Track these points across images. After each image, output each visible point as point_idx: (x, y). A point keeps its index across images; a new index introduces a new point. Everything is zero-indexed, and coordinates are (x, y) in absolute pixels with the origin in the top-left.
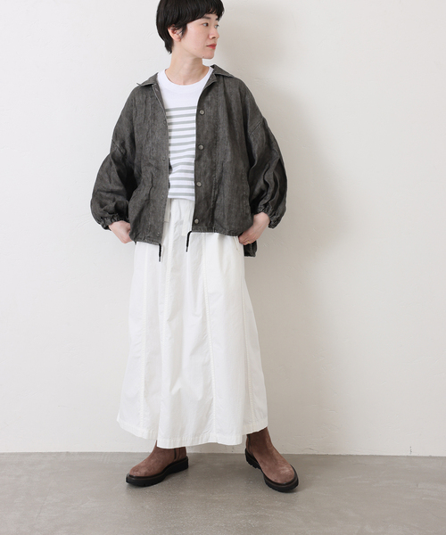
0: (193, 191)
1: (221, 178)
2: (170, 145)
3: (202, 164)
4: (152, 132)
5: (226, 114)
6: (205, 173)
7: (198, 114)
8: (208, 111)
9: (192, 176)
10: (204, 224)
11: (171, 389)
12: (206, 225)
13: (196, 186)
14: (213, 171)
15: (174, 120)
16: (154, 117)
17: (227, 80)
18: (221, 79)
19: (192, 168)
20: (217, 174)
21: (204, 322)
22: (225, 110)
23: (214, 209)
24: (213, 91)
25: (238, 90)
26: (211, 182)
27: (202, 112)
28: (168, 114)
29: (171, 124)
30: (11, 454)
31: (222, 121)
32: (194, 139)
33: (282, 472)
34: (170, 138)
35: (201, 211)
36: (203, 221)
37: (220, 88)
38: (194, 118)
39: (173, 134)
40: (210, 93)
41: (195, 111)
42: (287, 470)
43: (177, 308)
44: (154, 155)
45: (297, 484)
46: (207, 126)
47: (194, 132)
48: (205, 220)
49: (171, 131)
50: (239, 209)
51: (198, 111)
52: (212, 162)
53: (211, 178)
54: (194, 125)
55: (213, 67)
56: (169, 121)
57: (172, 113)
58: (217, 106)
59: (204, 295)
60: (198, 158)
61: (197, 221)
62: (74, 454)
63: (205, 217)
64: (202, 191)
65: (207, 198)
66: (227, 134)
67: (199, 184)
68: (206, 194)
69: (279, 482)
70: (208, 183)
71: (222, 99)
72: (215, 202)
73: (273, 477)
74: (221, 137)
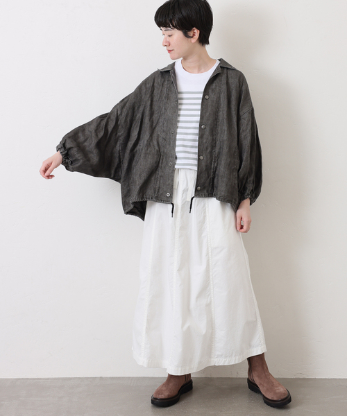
0: (196, 162)
1: (219, 153)
2: (178, 121)
3: (205, 141)
4: (165, 109)
5: (226, 101)
6: (207, 149)
7: (203, 98)
8: (212, 96)
9: (196, 150)
10: (205, 191)
11: (182, 327)
12: (207, 191)
13: (199, 160)
14: (213, 147)
15: (184, 101)
16: (168, 98)
17: (230, 72)
18: (225, 70)
19: (197, 144)
20: (217, 150)
21: (207, 271)
22: (226, 97)
23: (213, 178)
24: (217, 80)
25: (237, 81)
26: (211, 156)
27: (207, 97)
28: (180, 96)
29: (181, 104)
30: (55, 379)
31: (222, 105)
32: (198, 119)
33: (277, 391)
34: (179, 115)
35: (203, 180)
36: (204, 188)
37: (223, 78)
38: (200, 101)
39: (182, 113)
40: (215, 82)
41: (201, 96)
42: (281, 390)
43: (185, 261)
44: (165, 129)
45: (290, 400)
46: (210, 109)
47: (199, 113)
48: (205, 187)
49: (180, 110)
50: (230, 179)
51: (204, 96)
52: (213, 140)
53: (211, 153)
54: (199, 107)
55: (220, 60)
56: (180, 101)
57: (184, 96)
58: (220, 93)
59: (208, 248)
60: (201, 136)
61: (199, 188)
62: (106, 378)
63: (207, 185)
64: (203, 164)
65: (208, 168)
66: (225, 116)
67: (201, 158)
68: (207, 166)
69: (275, 399)
70: (209, 157)
71: (224, 87)
72: (214, 173)
73: (269, 396)
74: (221, 119)
